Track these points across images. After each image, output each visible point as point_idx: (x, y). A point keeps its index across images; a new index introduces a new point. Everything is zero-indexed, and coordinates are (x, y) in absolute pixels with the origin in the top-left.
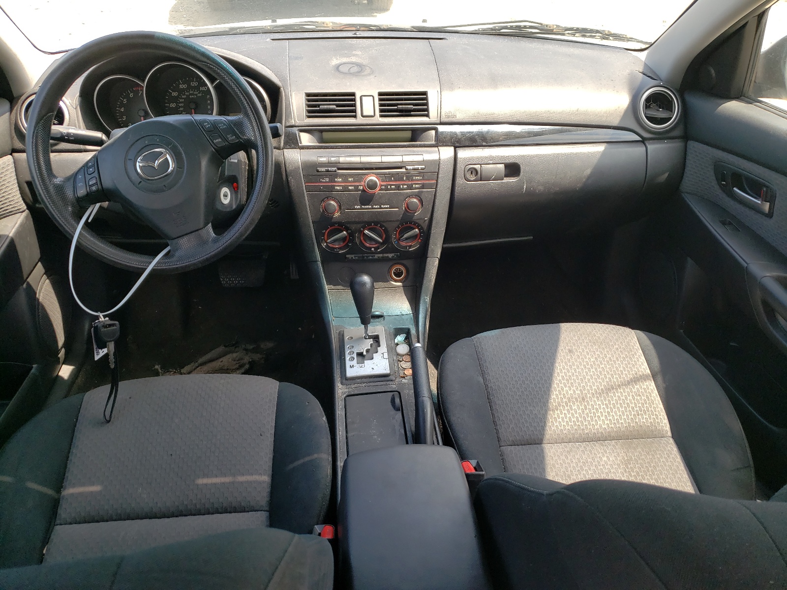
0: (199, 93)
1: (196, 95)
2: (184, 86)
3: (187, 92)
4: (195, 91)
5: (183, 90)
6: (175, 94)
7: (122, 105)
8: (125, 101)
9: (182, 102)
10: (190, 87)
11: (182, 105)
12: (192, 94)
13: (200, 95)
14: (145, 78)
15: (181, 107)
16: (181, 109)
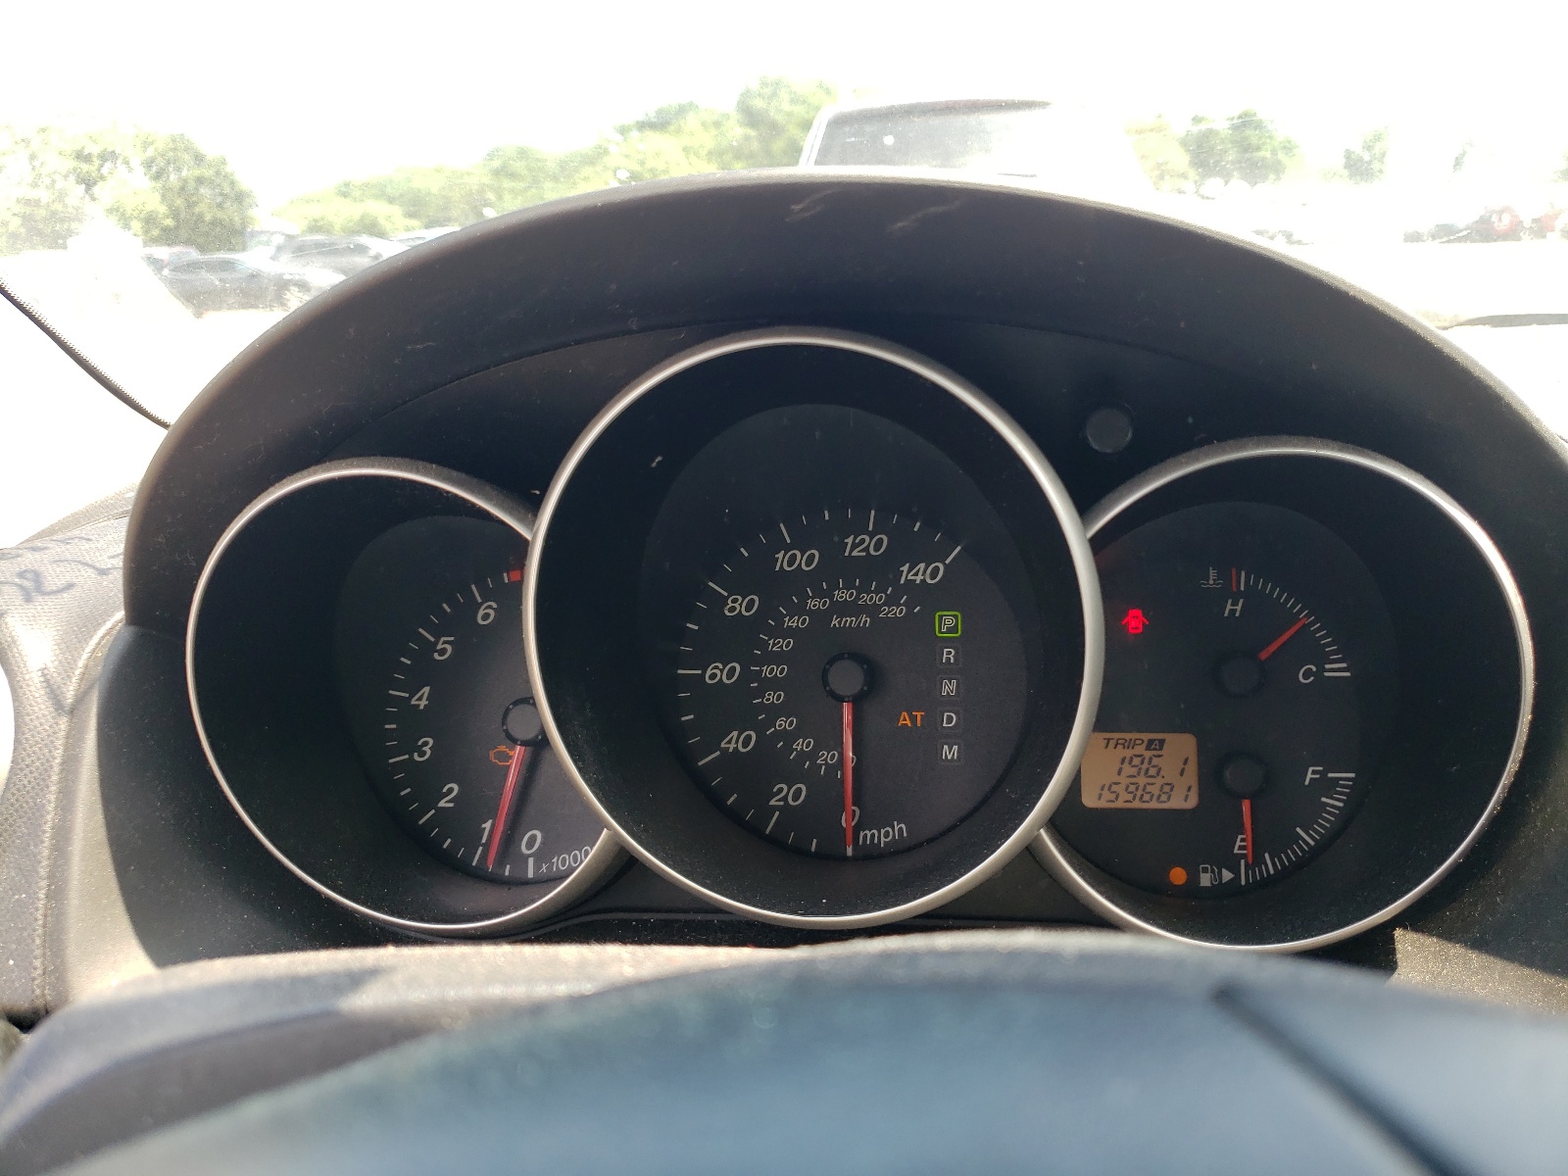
0: (892, 601)
1: (873, 610)
2: (801, 560)
3: (819, 594)
4: (864, 588)
5: (797, 581)
6: (738, 606)
7: (425, 671)
8: (445, 648)
9: (778, 658)
10: (837, 568)
11: (779, 671)
12: (844, 609)
13: (898, 611)
14: (545, 487)
15: (774, 684)
16: (772, 698)
